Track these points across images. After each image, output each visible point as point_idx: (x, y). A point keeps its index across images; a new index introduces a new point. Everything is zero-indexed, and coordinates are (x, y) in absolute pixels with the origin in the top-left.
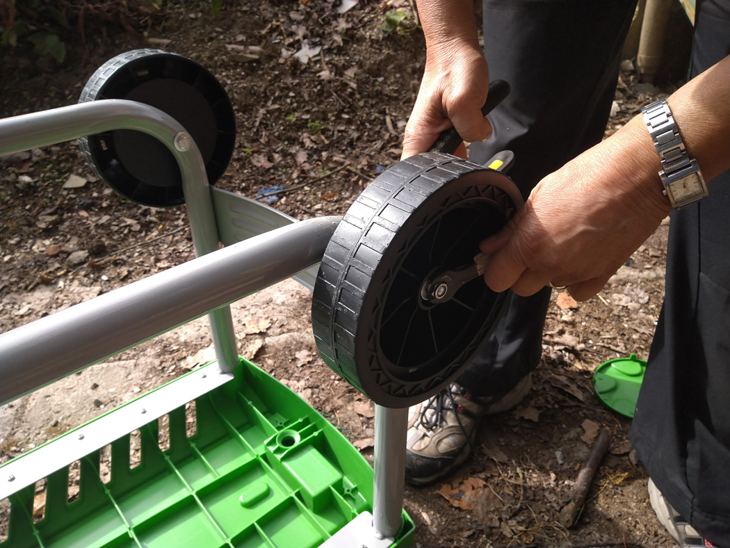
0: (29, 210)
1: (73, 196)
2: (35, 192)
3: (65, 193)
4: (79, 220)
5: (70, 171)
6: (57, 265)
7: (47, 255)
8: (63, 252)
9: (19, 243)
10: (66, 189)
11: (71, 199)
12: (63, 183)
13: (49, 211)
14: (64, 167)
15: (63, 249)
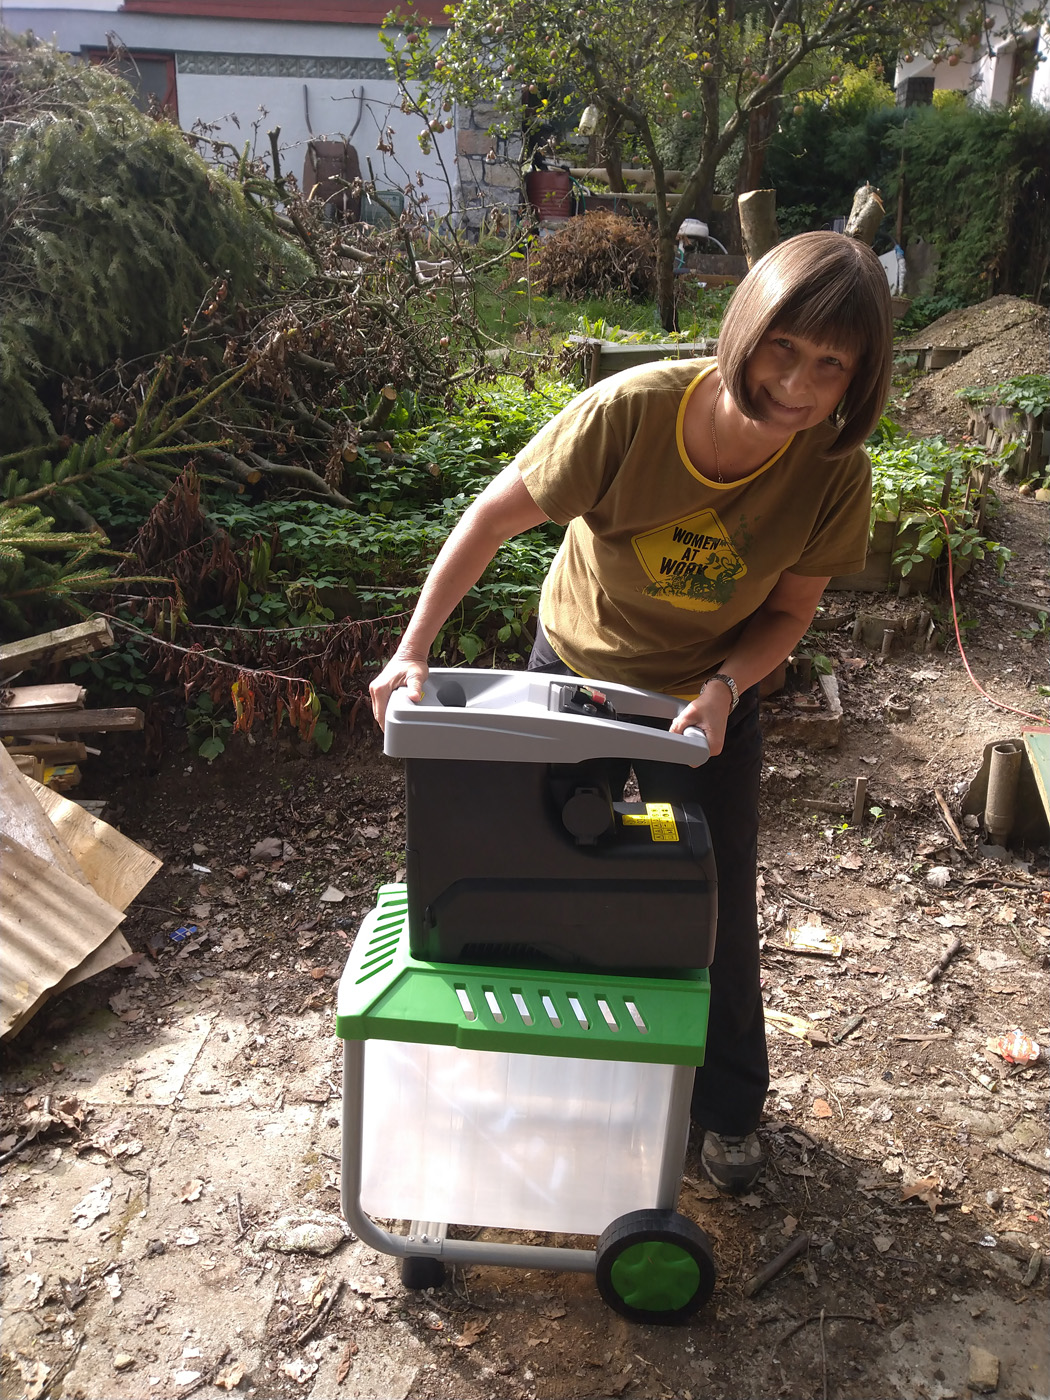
0: (287, 922)
1: (330, 911)
2: (292, 901)
3: (322, 906)
4: (338, 941)
5: (327, 880)
6: (322, 991)
7: (311, 978)
8: (327, 977)
9: (280, 958)
10: (323, 902)
11: (328, 914)
12: (321, 894)
13: (307, 926)
14: (321, 876)
15: (327, 973)
